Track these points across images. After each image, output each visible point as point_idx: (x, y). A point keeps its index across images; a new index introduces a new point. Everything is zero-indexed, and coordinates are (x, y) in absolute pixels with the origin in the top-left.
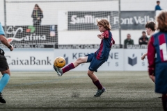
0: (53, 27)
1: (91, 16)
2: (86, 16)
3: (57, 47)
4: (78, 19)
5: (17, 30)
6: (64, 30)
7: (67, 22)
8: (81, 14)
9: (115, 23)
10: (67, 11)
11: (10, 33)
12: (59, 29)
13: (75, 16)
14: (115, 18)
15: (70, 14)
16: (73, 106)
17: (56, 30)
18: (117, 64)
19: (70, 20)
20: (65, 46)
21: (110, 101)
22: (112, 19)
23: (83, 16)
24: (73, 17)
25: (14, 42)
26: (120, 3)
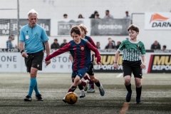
9: (14, 30)
14: (14, 25)
18: (15, 66)
22: (11, 26)
26: (18, 11)
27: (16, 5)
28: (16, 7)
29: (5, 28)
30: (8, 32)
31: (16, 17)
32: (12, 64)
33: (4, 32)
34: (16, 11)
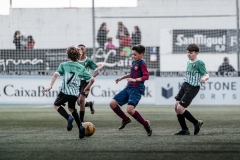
0: (154, 50)
1: (201, 36)
2: (196, 36)
3: (158, 74)
4: (186, 39)
5: (109, 53)
6: (167, 54)
7: (171, 43)
8: (189, 33)
9: (232, 45)
10: (172, 29)
11: (100, 57)
12: (161, 51)
13: (182, 36)
14: (232, 38)
15: (176, 33)
16: (180, 149)
17: (158, 54)
18: (234, 97)
19: (175, 40)
20: (169, 73)
21: (227, 144)
22: (228, 40)
23: (192, 36)
24: (179, 37)
25: (105, 68)
26: (238, 19)
27: (235, 10)
28: (235, 13)
29: (220, 43)
30: (223, 48)
31: (235, 27)
32: (229, 93)
33: (217, 48)
34: (235, 18)
